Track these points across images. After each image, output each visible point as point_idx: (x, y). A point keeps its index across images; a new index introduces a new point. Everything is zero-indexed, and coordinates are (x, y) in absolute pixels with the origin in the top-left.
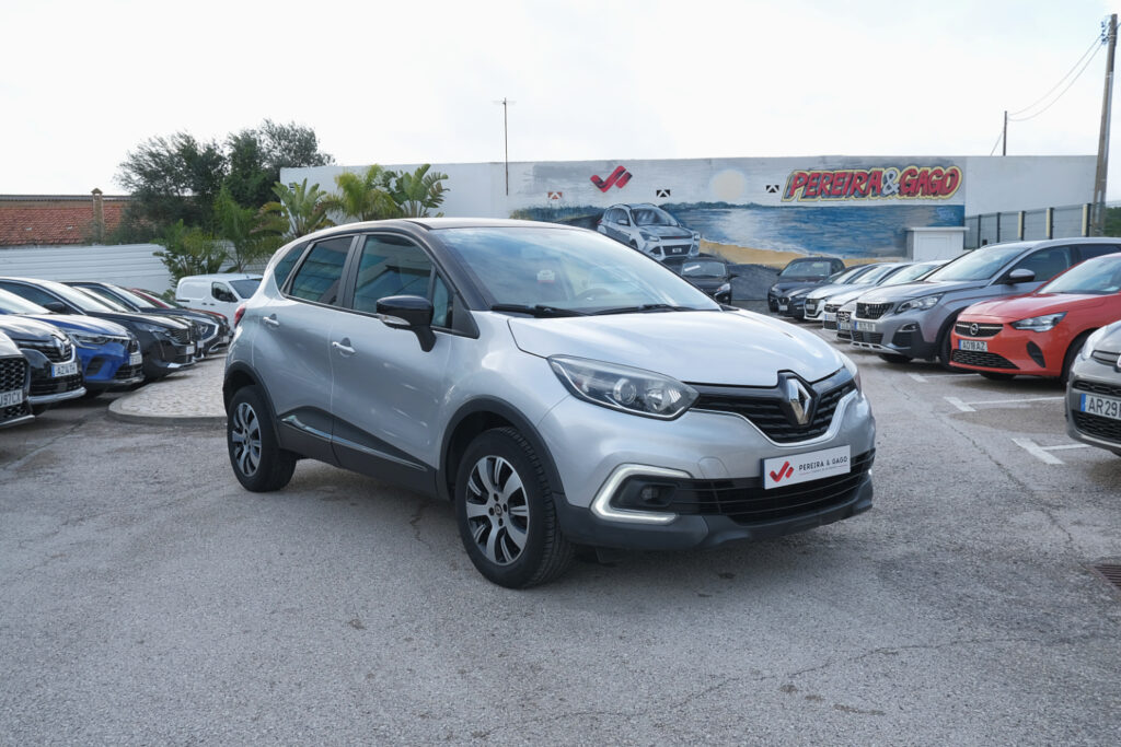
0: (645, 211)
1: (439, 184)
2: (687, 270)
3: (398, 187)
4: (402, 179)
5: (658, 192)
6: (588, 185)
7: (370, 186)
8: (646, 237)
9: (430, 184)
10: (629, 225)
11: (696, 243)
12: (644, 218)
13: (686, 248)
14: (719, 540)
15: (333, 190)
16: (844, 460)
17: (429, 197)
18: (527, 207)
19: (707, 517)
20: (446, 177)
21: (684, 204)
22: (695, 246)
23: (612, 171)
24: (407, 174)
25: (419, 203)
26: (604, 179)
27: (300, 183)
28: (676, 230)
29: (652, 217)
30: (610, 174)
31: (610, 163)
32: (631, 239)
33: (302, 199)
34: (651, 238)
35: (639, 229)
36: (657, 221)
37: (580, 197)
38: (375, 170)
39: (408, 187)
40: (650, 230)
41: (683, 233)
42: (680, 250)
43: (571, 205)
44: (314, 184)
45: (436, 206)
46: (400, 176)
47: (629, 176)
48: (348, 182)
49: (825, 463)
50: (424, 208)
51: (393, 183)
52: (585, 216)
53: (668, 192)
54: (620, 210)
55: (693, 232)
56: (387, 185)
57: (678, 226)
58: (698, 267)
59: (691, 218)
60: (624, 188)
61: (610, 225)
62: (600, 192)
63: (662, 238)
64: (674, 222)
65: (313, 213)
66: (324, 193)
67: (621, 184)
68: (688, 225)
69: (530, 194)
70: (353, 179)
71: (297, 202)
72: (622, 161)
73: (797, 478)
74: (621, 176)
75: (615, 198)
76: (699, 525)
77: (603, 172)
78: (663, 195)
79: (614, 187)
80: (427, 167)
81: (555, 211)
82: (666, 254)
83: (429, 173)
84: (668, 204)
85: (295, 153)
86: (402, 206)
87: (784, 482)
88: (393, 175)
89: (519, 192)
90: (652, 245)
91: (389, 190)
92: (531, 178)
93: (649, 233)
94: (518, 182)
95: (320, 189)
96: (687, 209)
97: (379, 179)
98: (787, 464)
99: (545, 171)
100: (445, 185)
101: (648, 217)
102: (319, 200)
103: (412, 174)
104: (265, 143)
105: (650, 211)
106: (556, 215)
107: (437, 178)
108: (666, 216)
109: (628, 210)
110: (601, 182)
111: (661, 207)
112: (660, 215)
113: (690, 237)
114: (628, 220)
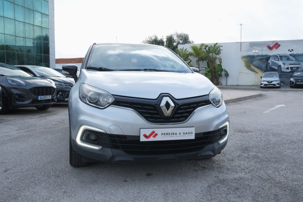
0: (284, 56)
1: (220, 49)
2: (295, 74)
3: (209, 49)
4: (210, 47)
5: (289, 50)
6: (266, 48)
7: (201, 49)
8: (284, 64)
9: (217, 48)
10: (279, 60)
11: (301, 66)
12: (284, 58)
13: (298, 68)
14: (117, 159)
15: (190, 50)
16: (191, 133)
17: (217, 52)
18: (246, 55)
19: (113, 150)
20: (222, 46)
21: (298, 54)
22: (301, 67)
23: (274, 44)
24: (211, 46)
25: (214, 54)
26: (271, 46)
27: (182, 48)
28: (295, 62)
29: (287, 58)
30: (273, 45)
31: (273, 42)
32: (279, 64)
33: (182, 53)
34: (286, 65)
35: (282, 62)
36: (288, 59)
37: (263, 52)
38: (202, 45)
39: (211, 49)
40: (286, 62)
41: (297, 63)
42: (296, 68)
43: (260, 54)
44: (185, 49)
45: (219, 55)
46: (209, 46)
47: (279, 45)
48: (194, 48)
49: (178, 134)
50: (215, 55)
51: (207, 48)
52: (265, 57)
53: (292, 50)
54: (276, 56)
55: (300, 63)
56: (205, 49)
57: (295, 61)
58: (300, 73)
59: (300, 58)
60: (278, 49)
61: (272, 60)
62: (270, 51)
63: (290, 64)
64: (294, 59)
65: (185, 57)
66: (188, 51)
67: (277, 48)
68: (299, 60)
69: (248, 51)
70: (196, 47)
71: (181, 54)
72: (277, 41)
73: (159, 138)
74: (277, 45)
75: (275, 52)
76: (109, 152)
77: (271, 44)
78: (291, 51)
79: (274, 49)
80: (217, 44)
81: (255, 56)
82: (291, 69)
83: (217, 45)
84: (292, 54)
85: (183, 40)
86: (210, 55)
87: (151, 139)
88: (207, 46)
89: (244, 51)
90: (286, 67)
91: (206, 50)
92: (249, 46)
93: (285, 63)
94: (244, 48)
95: (187, 50)
96: (299, 55)
97: (204, 47)
98: (153, 132)
99: (253, 45)
100: (221, 48)
101: (285, 58)
102: (187, 53)
103: (213, 45)
104: (175, 38)
105: (286, 56)
106: (255, 57)
107: (219, 47)
108: (291, 58)
109: (278, 56)
110: (270, 47)
111: (290, 55)
112: (289, 57)
113: (299, 64)
114: (278, 59)
